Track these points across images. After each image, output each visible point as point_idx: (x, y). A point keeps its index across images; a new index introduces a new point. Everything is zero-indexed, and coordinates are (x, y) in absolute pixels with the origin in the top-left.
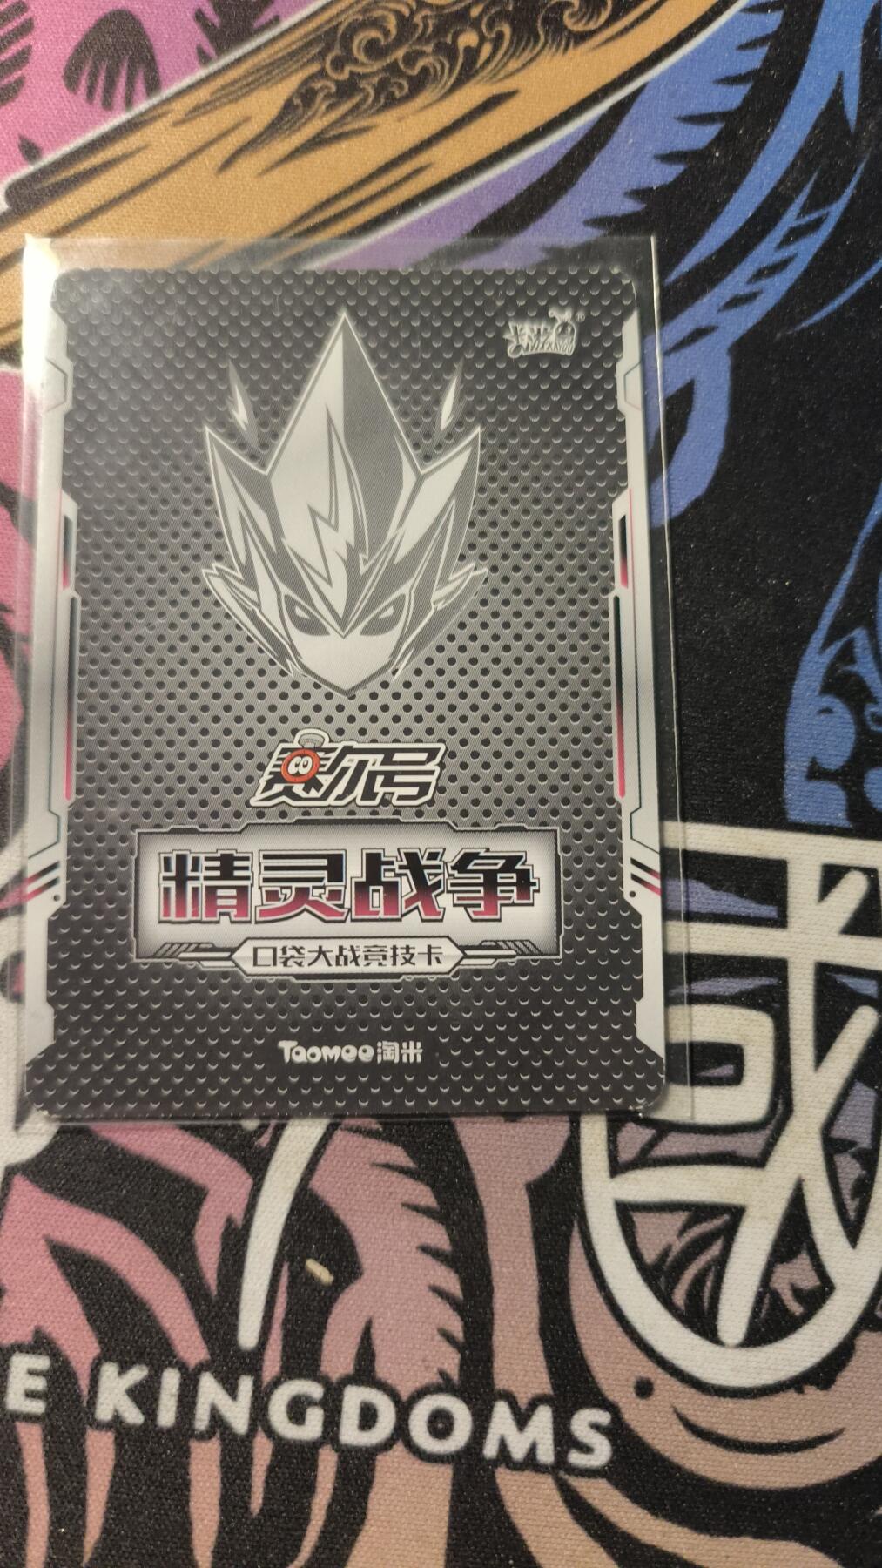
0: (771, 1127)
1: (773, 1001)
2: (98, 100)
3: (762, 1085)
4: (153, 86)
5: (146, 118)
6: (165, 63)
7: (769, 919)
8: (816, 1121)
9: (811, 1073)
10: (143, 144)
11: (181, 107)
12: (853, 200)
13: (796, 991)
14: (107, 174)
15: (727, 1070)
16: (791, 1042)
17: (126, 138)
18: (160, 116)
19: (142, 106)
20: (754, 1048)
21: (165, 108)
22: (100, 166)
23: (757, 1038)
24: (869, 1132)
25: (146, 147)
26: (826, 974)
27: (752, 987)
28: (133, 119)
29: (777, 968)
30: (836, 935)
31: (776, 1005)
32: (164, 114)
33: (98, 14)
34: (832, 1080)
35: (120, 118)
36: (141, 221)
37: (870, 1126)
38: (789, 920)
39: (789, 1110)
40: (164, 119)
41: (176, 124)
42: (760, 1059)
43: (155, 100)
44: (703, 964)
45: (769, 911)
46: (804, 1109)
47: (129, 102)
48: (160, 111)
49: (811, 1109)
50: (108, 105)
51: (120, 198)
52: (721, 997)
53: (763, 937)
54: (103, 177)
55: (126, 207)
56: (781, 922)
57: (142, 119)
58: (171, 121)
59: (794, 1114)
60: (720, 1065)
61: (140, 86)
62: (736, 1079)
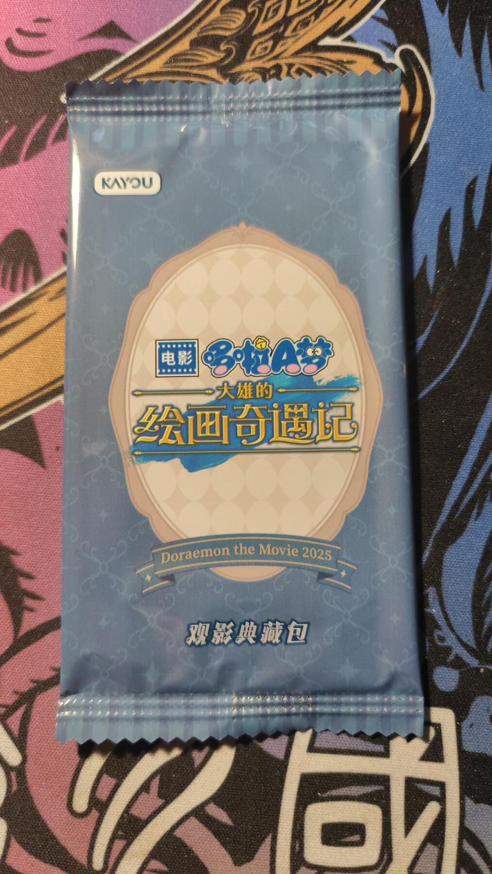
0: (381, 868)
1: (382, 799)
2: (8, 286)
3: (376, 845)
4: (38, 277)
5: (35, 296)
6: (44, 262)
7: (379, 753)
8: (405, 864)
9: (403, 839)
10: (33, 312)
11: (54, 289)
12: (430, 335)
13: (394, 793)
14: (14, 330)
15: (356, 838)
16: (392, 822)
17: (24, 309)
18: (41, 295)
19: (32, 289)
20: (372, 825)
21: (45, 291)
22: (10, 325)
23: (372, 820)
24: (434, 869)
25: (35, 313)
26: (411, 783)
27: (370, 790)
28: (28, 297)
29: (384, 780)
30: (417, 761)
31: (384, 801)
32: (44, 294)
33: (8, 232)
34: (414, 842)
35: (20, 296)
36: (32, 357)
37: (435, 866)
38: (391, 752)
39: (390, 860)
40: (45, 297)
41: (51, 300)
42: (375, 831)
43: (39, 285)
44: (343, 779)
45: (380, 748)
46: (399, 858)
47: (25, 287)
48: (42, 292)
49: (402, 859)
50: (13, 289)
51: (21, 344)
52: (352, 797)
53: (376, 762)
54: (11, 332)
55: (24, 348)
56: (386, 754)
57: (32, 297)
58: (48, 297)
59: (393, 861)
60: (352, 835)
61: (31, 278)
62: (361, 843)
